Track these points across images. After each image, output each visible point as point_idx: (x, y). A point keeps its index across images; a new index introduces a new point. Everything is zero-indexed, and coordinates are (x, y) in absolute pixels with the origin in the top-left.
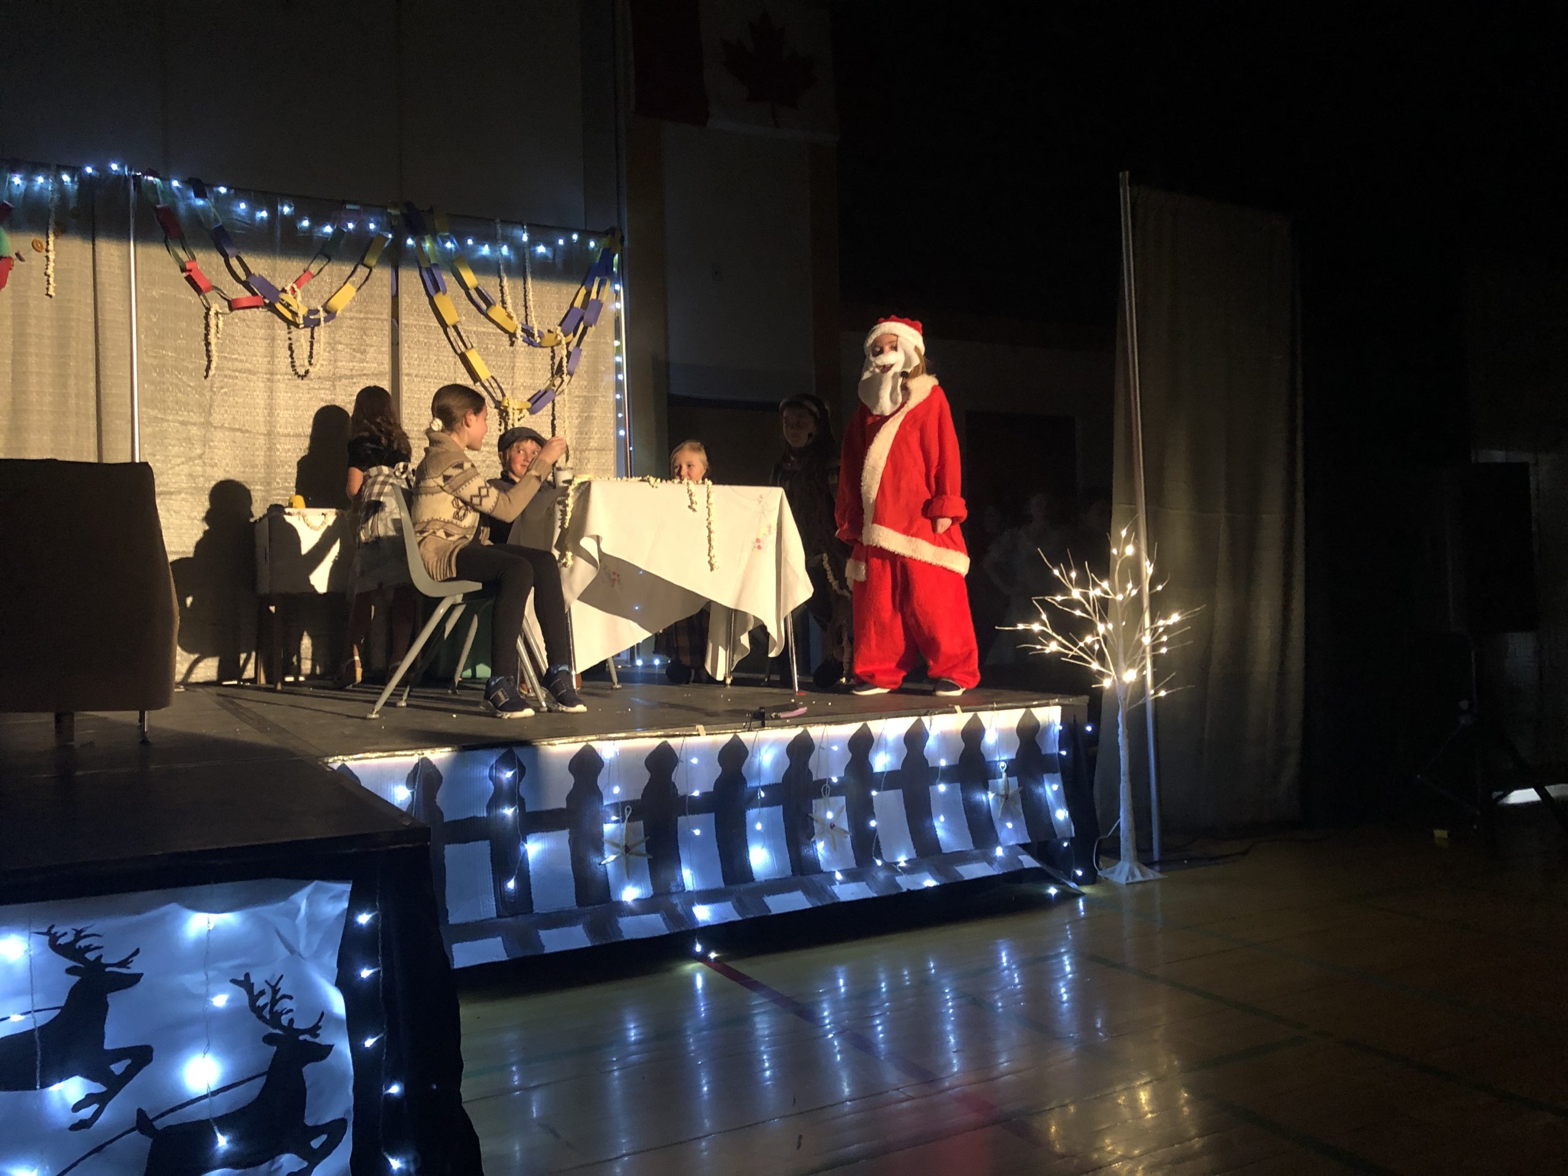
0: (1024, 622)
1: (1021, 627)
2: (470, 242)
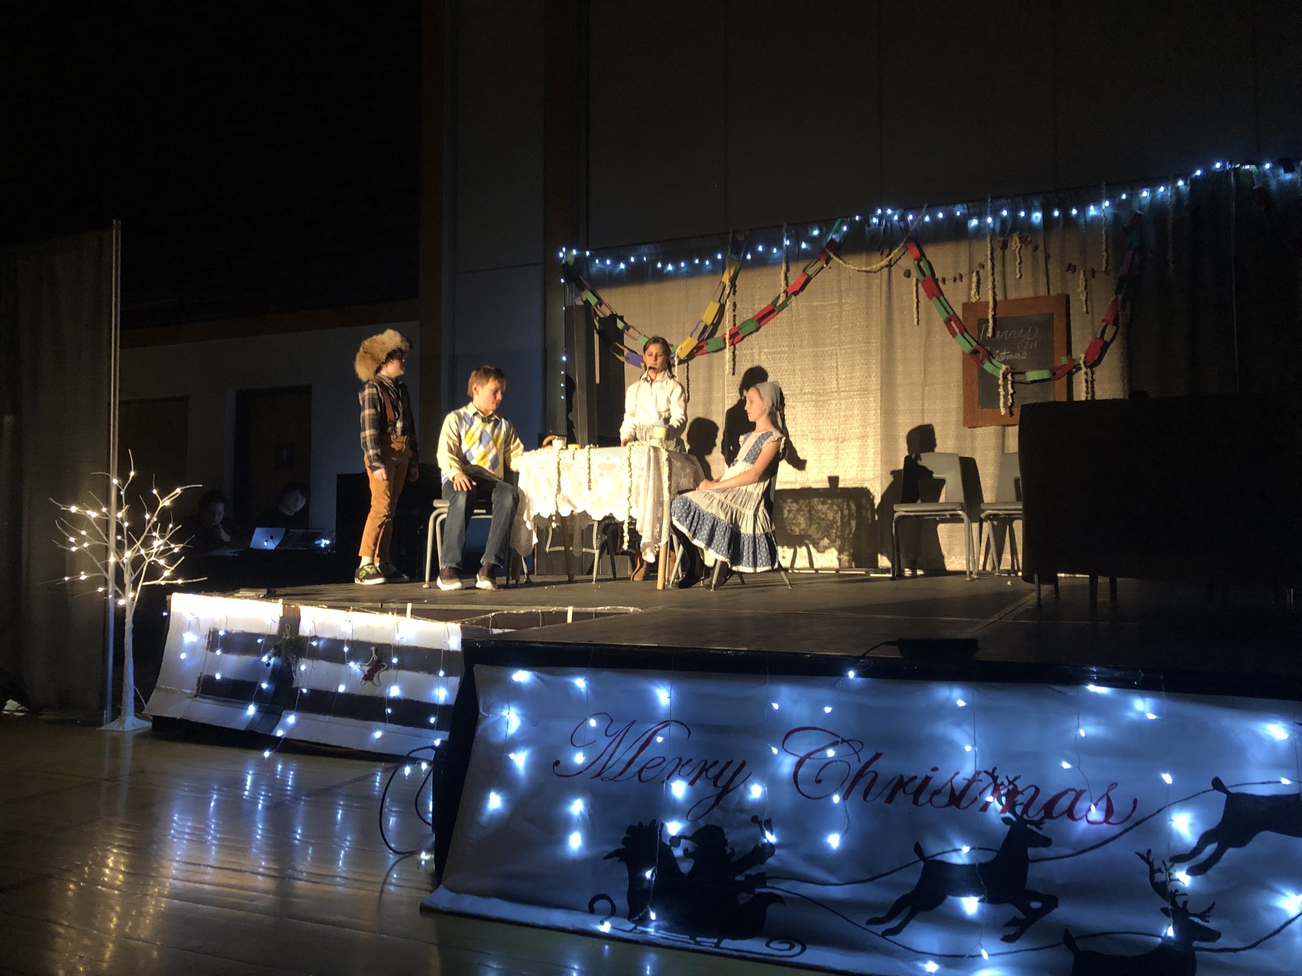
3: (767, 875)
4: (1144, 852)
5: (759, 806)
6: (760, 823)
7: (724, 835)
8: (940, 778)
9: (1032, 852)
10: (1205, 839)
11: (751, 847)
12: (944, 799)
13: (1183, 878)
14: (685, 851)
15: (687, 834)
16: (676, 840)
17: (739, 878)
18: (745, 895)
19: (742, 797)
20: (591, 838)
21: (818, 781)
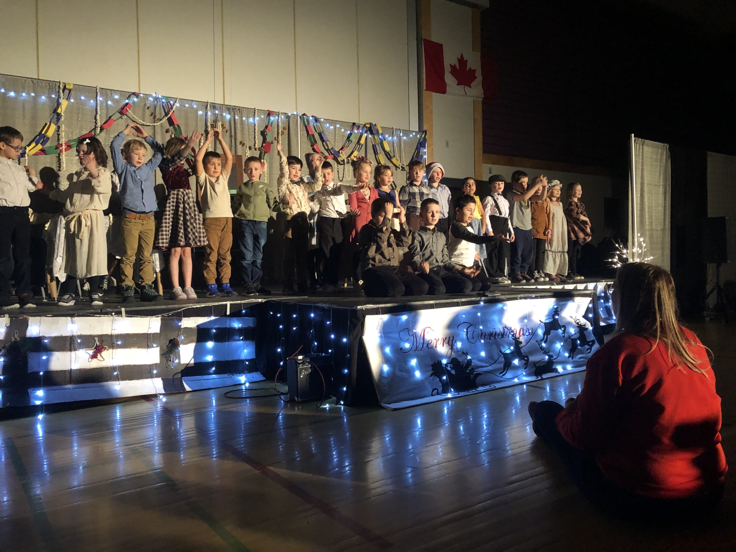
0: (611, 259)
1: (610, 260)
2: (387, 136)
3: (474, 368)
4: (536, 340)
5: (462, 349)
6: (465, 354)
7: (458, 360)
8: (498, 331)
9: (520, 345)
10: (544, 334)
11: (466, 361)
12: (500, 337)
13: (544, 345)
14: (450, 367)
15: (449, 362)
16: (446, 365)
17: (468, 371)
18: (472, 375)
19: (457, 347)
20: (422, 372)
21: (473, 338)
